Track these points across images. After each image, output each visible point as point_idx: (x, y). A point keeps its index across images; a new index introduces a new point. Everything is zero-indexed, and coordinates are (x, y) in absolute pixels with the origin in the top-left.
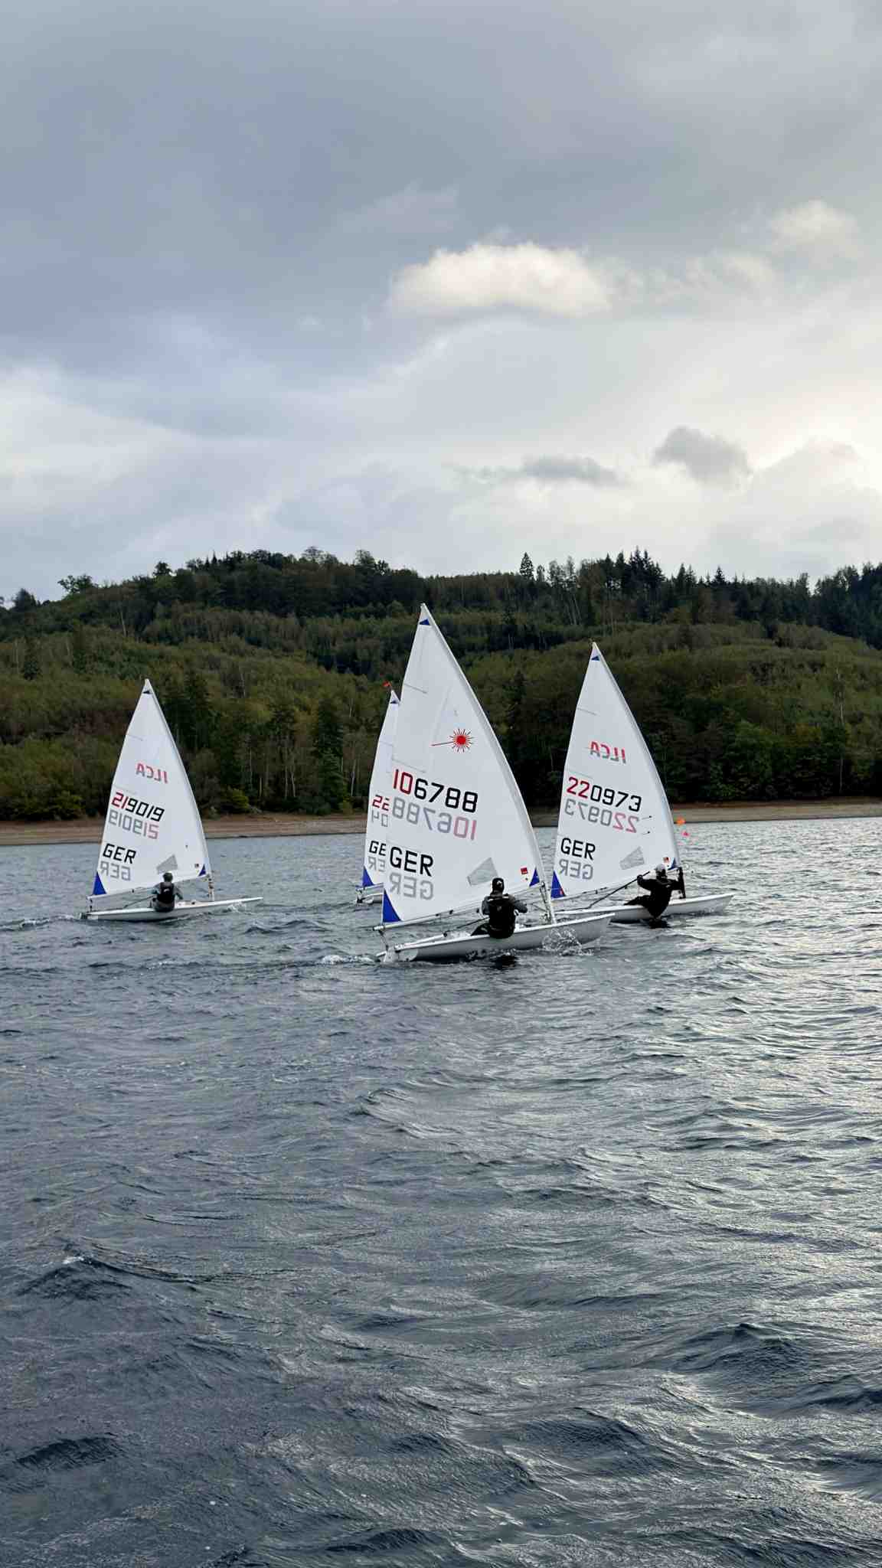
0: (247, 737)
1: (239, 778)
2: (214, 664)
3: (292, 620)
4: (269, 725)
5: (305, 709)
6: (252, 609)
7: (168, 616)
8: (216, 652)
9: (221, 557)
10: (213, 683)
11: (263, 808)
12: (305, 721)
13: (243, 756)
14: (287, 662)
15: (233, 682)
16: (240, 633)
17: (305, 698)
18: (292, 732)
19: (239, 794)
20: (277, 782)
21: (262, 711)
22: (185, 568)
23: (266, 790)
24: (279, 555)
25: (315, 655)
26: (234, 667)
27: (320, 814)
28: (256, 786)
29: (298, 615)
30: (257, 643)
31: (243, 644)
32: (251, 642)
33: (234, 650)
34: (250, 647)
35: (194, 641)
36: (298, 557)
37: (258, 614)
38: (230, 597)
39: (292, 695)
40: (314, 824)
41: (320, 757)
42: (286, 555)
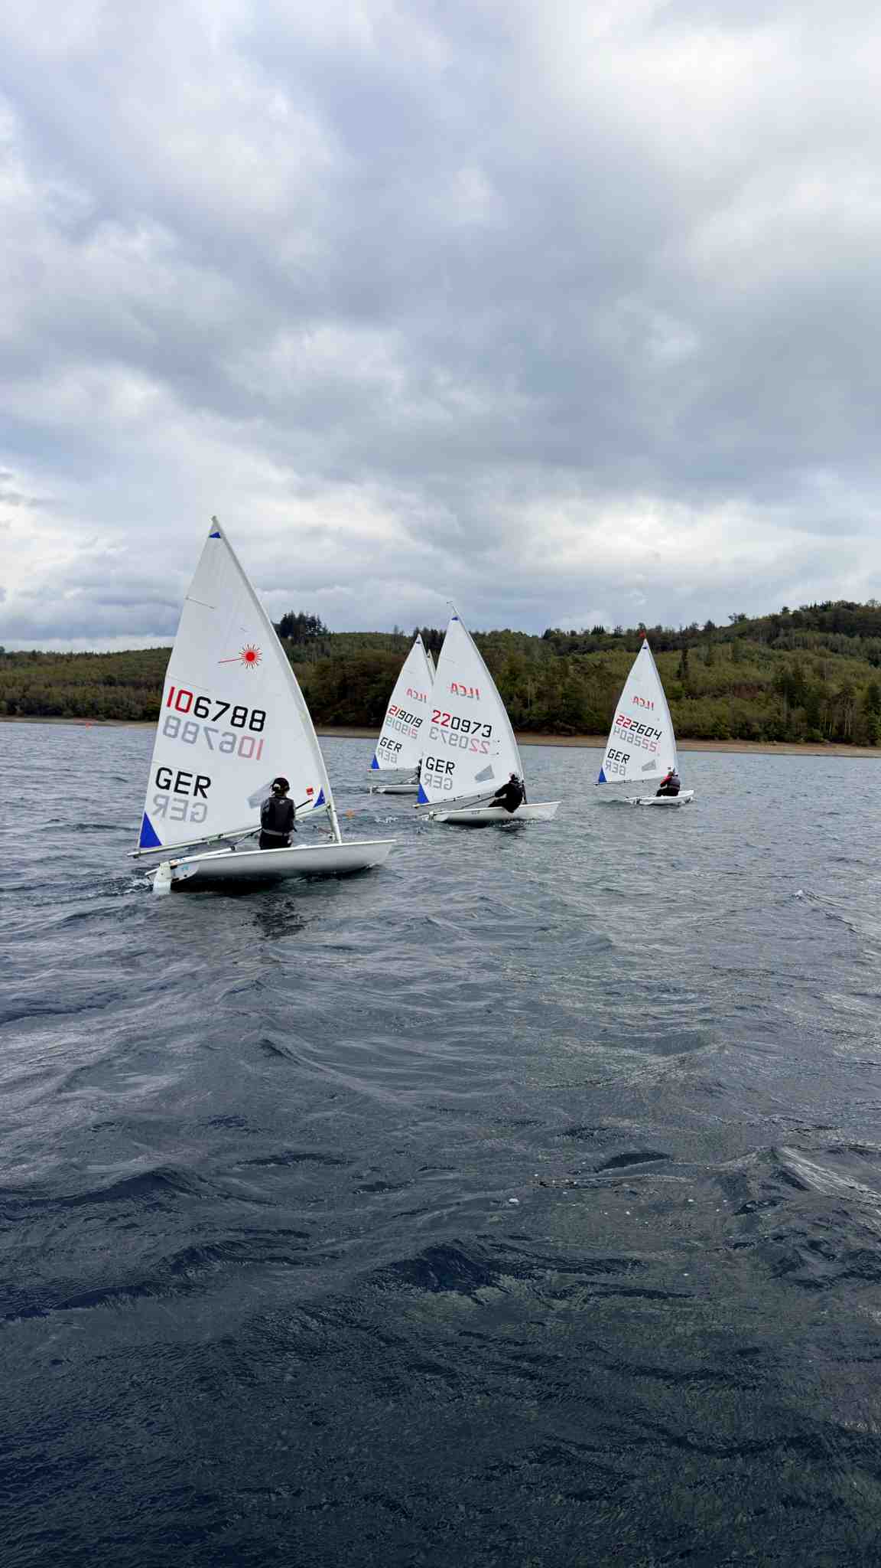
0: (825, 702)
1: (818, 724)
2: (809, 662)
3: (857, 639)
4: (838, 696)
5: (861, 688)
6: (835, 632)
7: (786, 635)
8: (811, 656)
9: (819, 604)
10: (808, 670)
11: (831, 741)
12: (859, 695)
13: (822, 711)
14: (853, 662)
15: (820, 672)
16: (826, 645)
17: (861, 683)
18: (852, 701)
19: (817, 732)
20: (840, 728)
21: (834, 688)
22: (798, 610)
23: (833, 730)
24: (853, 603)
25: (869, 659)
26: (821, 664)
27: (864, 746)
28: (828, 728)
29: (861, 636)
30: (836, 651)
31: (828, 652)
32: (832, 651)
33: (822, 655)
34: (831, 653)
35: (799, 650)
36: (864, 604)
37: (838, 635)
38: (822, 626)
39: (853, 680)
40: (859, 751)
41: (867, 715)
42: (857, 603)
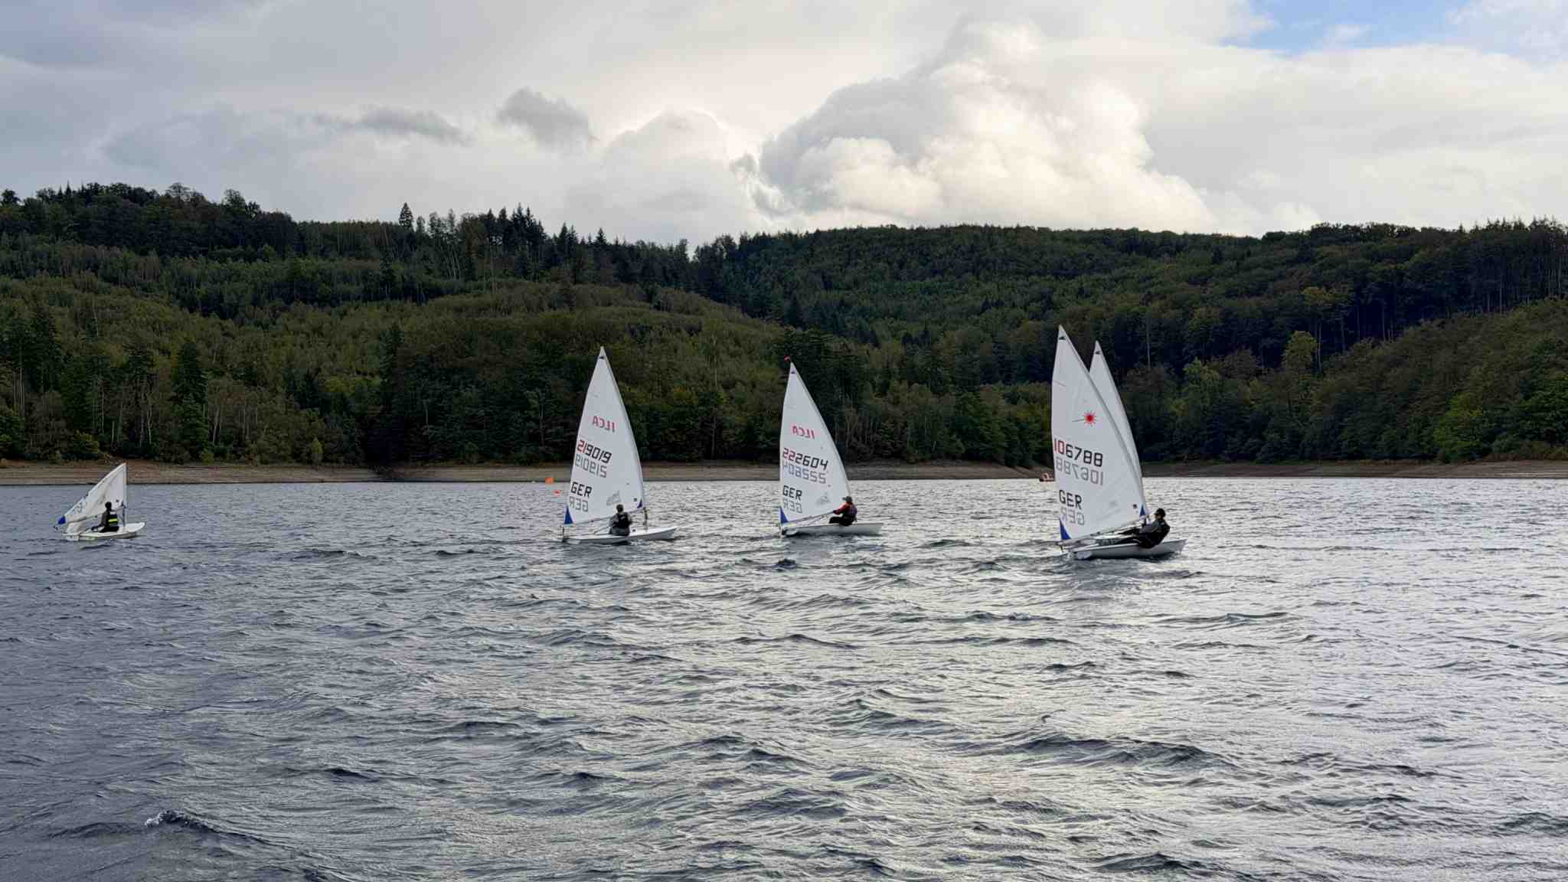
0: (100, 380)
1: (89, 422)
2: (64, 301)
3: (153, 257)
4: (124, 368)
5: (165, 352)
6: (110, 245)
8: (68, 290)
9: (76, 187)
11: (114, 454)
12: (163, 365)
13: (94, 398)
15: (84, 319)
16: (95, 269)
17: (165, 341)
18: (150, 376)
19: (89, 439)
20: (131, 428)
21: (116, 353)
22: (35, 197)
23: (118, 434)
24: (141, 190)
25: (178, 297)
26: (87, 305)
27: (179, 462)
28: (107, 430)
29: (160, 254)
30: (115, 281)
31: (98, 282)
32: (106, 279)
33: (88, 288)
35: (42, 276)
38: (83, 232)
39: (148, 336)
40: (171, 473)
41: (180, 402)
42: (148, 189)
